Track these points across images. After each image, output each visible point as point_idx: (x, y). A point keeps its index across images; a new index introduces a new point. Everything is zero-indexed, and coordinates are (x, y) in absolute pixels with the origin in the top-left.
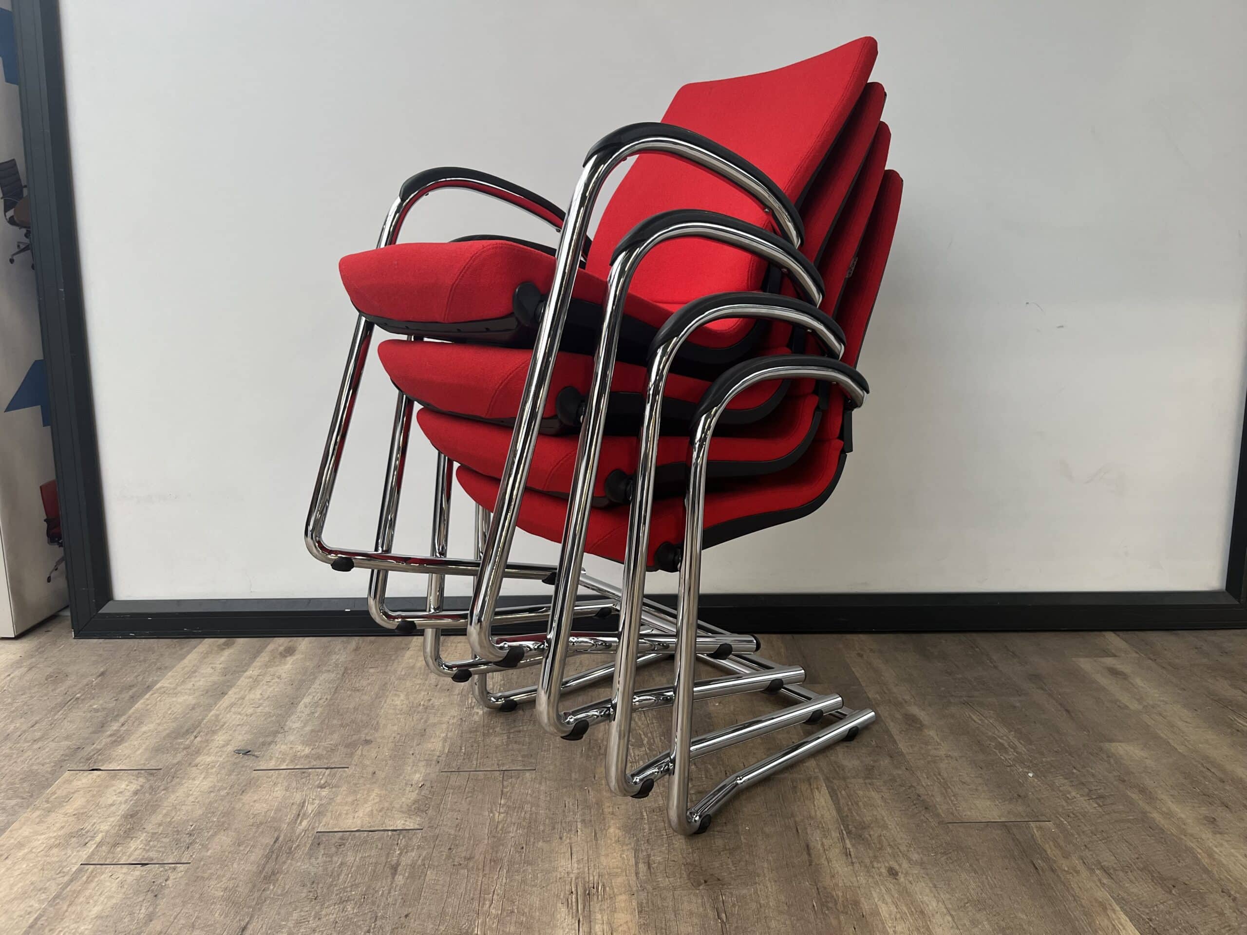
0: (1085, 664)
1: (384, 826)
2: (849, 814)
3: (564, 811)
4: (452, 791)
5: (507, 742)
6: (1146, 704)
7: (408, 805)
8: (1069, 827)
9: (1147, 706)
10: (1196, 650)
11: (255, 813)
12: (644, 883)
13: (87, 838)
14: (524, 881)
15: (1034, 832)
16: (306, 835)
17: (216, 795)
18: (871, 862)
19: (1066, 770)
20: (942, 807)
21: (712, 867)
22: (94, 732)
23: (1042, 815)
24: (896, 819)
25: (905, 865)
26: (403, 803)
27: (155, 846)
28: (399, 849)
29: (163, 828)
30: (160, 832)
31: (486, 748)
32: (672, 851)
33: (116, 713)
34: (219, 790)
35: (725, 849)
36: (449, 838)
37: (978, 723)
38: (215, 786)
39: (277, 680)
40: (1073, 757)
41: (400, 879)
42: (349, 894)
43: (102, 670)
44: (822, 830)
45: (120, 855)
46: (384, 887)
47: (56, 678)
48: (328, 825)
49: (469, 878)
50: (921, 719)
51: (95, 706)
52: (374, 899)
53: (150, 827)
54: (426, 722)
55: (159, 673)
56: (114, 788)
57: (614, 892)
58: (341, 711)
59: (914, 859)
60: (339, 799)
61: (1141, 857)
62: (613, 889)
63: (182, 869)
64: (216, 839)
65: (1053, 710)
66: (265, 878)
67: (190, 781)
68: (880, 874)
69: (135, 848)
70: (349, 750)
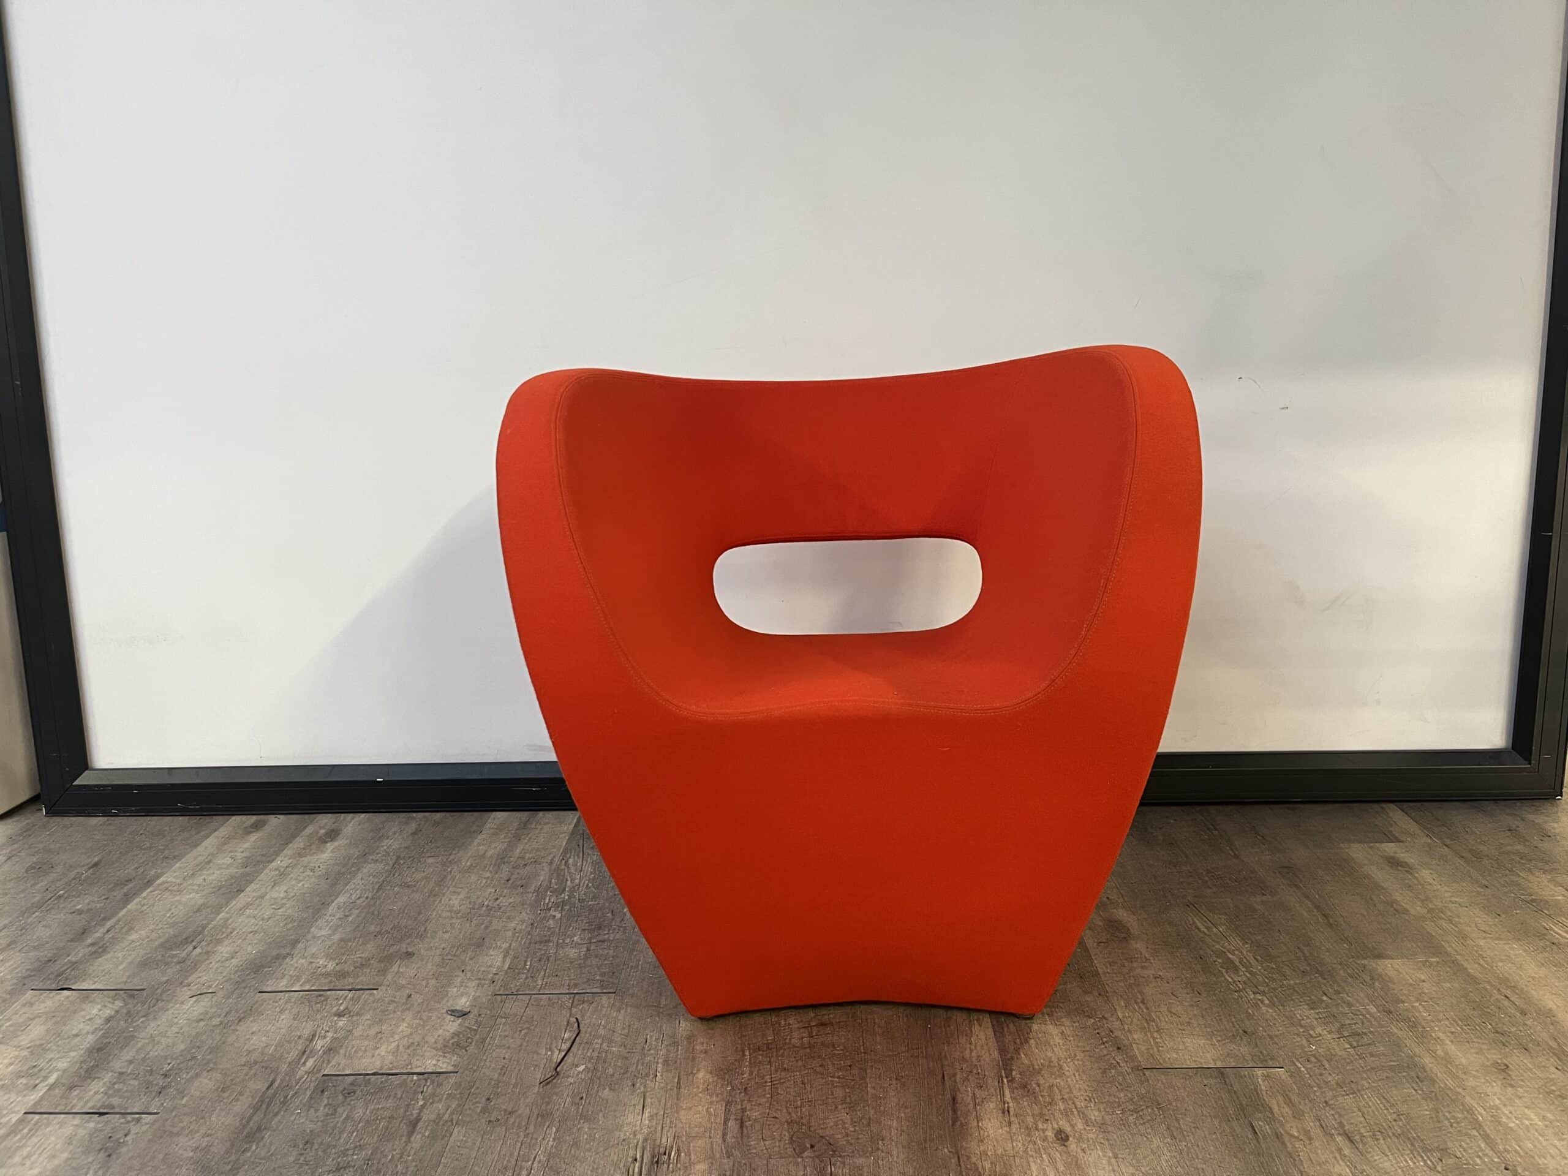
0: (1357, 852)
1: (409, 1067)
2: (1015, 1056)
3: (643, 1048)
4: (504, 1020)
5: (585, 955)
6: (1431, 906)
7: (444, 1039)
8: (1307, 1076)
9: (1433, 909)
10: (1509, 834)
11: (250, 1049)
12: (733, 1148)
13: (38, 1078)
14: (576, 1144)
15: (1258, 1082)
16: (309, 1079)
17: (205, 1025)
18: (1035, 1123)
19: (1313, 997)
20: (1140, 1046)
21: (822, 1126)
22: (72, 940)
23: (1272, 1059)
24: (1076, 1063)
25: (1080, 1125)
26: (439, 1036)
27: (119, 1090)
28: (423, 1099)
29: (134, 1068)
30: (129, 1072)
31: (558, 962)
32: (775, 1103)
33: (102, 916)
34: (211, 1018)
35: (844, 1102)
36: (489, 1084)
37: (1204, 932)
38: (207, 1013)
39: (309, 873)
40: (1325, 979)
41: (417, 1138)
42: (350, 1159)
43: (96, 859)
44: (977, 1076)
45: (75, 1101)
46: (395, 1150)
47: (38, 870)
48: (339, 1064)
49: (506, 1139)
50: (1129, 925)
51: (79, 907)
52: (380, 1166)
53: (118, 1065)
54: (486, 928)
55: (164, 864)
56: (83, 1013)
57: (690, 1159)
58: (382, 914)
59: (1093, 1118)
60: (357, 1032)
61: (1401, 1120)
62: (690, 1155)
63: (147, 1120)
64: (196, 1083)
65: (1305, 914)
66: (248, 1136)
67: (178, 1005)
68: (1045, 1139)
69: (95, 1093)
70: (382, 965)
